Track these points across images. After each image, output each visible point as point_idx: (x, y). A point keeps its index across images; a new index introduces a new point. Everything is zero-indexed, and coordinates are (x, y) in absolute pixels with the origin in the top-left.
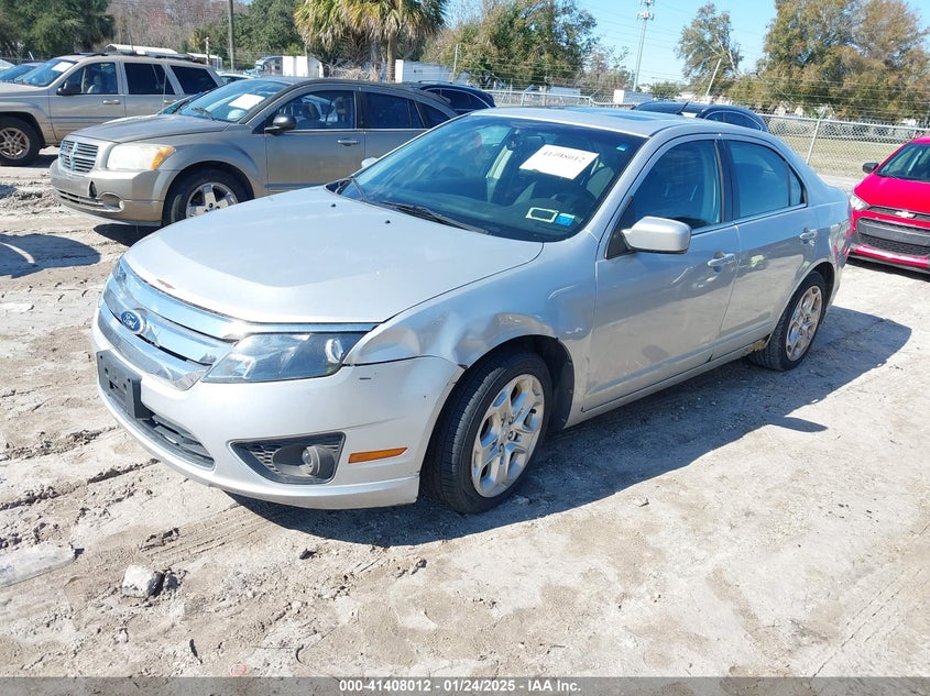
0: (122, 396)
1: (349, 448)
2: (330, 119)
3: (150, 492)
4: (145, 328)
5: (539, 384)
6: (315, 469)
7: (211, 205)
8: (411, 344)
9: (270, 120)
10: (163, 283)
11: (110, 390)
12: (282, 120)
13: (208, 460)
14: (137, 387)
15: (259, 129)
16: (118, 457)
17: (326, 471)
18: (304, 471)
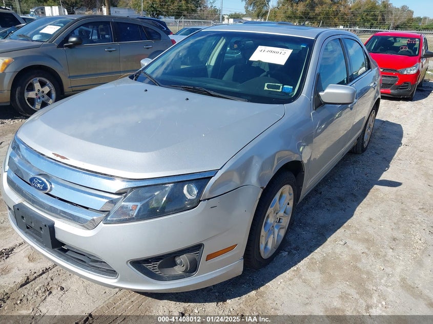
0: (40, 235)
1: (206, 252)
2: (93, 38)
3: (62, 289)
4: (51, 188)
5: (292, 189)
6: (187, 268)
7: (39, 90)
8: (236, 180)
9: (66, 39)
10: (58, 156)
11: (27, 230)
12: (74, 39)
13: (112, 273)
14: (52, 229)
15: (61, 45)
16: (31, 265)
17: (193, 268)
18: (178, 270)
